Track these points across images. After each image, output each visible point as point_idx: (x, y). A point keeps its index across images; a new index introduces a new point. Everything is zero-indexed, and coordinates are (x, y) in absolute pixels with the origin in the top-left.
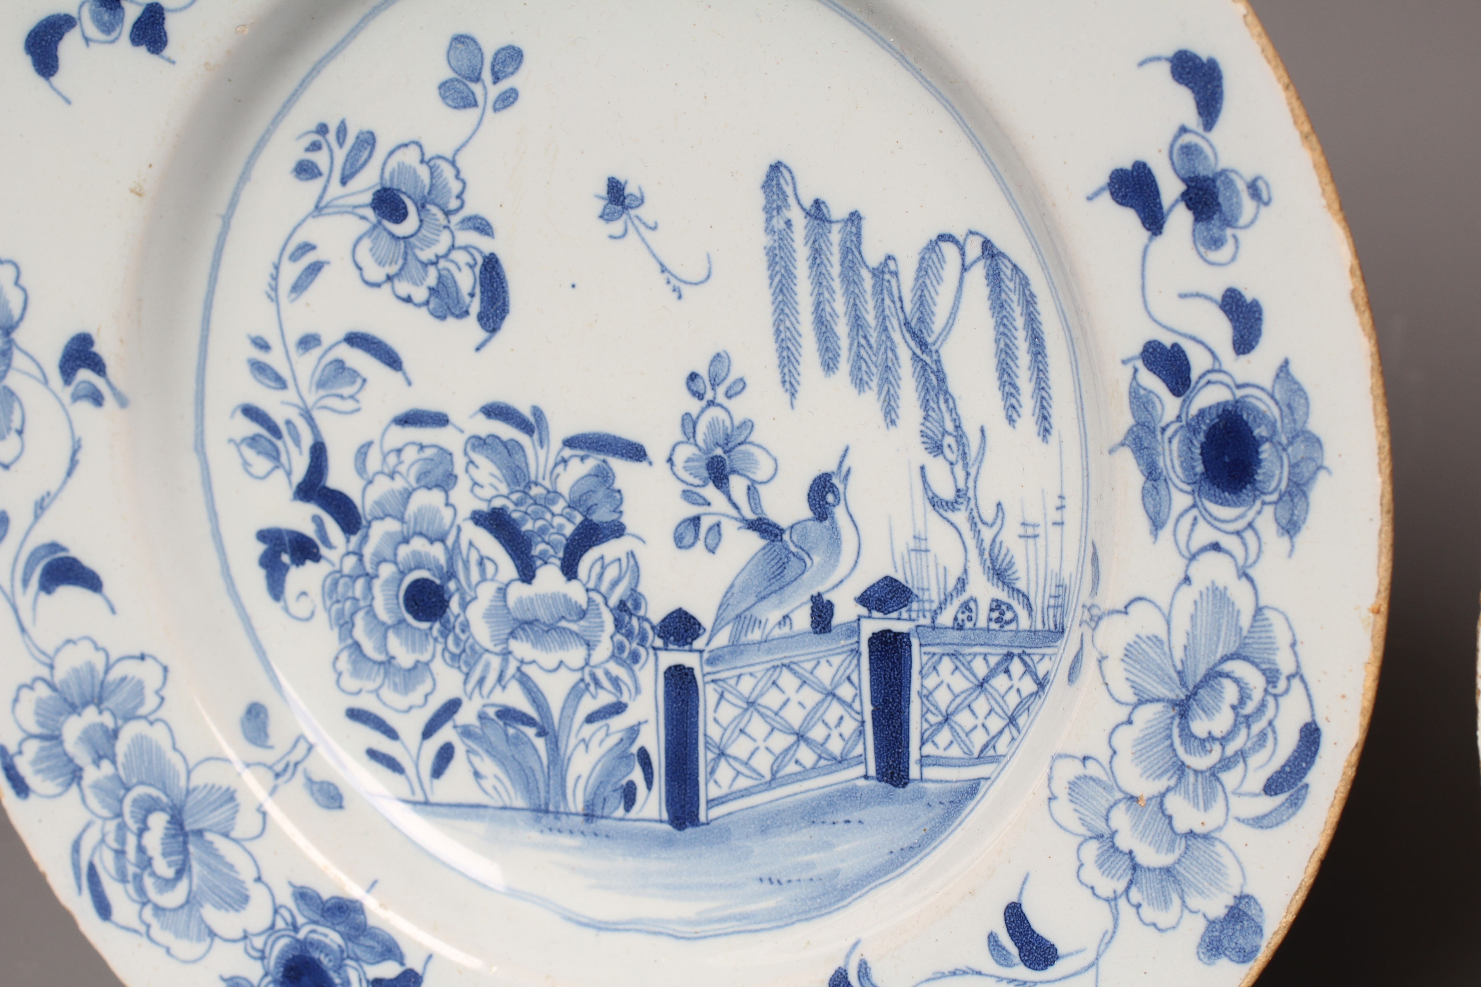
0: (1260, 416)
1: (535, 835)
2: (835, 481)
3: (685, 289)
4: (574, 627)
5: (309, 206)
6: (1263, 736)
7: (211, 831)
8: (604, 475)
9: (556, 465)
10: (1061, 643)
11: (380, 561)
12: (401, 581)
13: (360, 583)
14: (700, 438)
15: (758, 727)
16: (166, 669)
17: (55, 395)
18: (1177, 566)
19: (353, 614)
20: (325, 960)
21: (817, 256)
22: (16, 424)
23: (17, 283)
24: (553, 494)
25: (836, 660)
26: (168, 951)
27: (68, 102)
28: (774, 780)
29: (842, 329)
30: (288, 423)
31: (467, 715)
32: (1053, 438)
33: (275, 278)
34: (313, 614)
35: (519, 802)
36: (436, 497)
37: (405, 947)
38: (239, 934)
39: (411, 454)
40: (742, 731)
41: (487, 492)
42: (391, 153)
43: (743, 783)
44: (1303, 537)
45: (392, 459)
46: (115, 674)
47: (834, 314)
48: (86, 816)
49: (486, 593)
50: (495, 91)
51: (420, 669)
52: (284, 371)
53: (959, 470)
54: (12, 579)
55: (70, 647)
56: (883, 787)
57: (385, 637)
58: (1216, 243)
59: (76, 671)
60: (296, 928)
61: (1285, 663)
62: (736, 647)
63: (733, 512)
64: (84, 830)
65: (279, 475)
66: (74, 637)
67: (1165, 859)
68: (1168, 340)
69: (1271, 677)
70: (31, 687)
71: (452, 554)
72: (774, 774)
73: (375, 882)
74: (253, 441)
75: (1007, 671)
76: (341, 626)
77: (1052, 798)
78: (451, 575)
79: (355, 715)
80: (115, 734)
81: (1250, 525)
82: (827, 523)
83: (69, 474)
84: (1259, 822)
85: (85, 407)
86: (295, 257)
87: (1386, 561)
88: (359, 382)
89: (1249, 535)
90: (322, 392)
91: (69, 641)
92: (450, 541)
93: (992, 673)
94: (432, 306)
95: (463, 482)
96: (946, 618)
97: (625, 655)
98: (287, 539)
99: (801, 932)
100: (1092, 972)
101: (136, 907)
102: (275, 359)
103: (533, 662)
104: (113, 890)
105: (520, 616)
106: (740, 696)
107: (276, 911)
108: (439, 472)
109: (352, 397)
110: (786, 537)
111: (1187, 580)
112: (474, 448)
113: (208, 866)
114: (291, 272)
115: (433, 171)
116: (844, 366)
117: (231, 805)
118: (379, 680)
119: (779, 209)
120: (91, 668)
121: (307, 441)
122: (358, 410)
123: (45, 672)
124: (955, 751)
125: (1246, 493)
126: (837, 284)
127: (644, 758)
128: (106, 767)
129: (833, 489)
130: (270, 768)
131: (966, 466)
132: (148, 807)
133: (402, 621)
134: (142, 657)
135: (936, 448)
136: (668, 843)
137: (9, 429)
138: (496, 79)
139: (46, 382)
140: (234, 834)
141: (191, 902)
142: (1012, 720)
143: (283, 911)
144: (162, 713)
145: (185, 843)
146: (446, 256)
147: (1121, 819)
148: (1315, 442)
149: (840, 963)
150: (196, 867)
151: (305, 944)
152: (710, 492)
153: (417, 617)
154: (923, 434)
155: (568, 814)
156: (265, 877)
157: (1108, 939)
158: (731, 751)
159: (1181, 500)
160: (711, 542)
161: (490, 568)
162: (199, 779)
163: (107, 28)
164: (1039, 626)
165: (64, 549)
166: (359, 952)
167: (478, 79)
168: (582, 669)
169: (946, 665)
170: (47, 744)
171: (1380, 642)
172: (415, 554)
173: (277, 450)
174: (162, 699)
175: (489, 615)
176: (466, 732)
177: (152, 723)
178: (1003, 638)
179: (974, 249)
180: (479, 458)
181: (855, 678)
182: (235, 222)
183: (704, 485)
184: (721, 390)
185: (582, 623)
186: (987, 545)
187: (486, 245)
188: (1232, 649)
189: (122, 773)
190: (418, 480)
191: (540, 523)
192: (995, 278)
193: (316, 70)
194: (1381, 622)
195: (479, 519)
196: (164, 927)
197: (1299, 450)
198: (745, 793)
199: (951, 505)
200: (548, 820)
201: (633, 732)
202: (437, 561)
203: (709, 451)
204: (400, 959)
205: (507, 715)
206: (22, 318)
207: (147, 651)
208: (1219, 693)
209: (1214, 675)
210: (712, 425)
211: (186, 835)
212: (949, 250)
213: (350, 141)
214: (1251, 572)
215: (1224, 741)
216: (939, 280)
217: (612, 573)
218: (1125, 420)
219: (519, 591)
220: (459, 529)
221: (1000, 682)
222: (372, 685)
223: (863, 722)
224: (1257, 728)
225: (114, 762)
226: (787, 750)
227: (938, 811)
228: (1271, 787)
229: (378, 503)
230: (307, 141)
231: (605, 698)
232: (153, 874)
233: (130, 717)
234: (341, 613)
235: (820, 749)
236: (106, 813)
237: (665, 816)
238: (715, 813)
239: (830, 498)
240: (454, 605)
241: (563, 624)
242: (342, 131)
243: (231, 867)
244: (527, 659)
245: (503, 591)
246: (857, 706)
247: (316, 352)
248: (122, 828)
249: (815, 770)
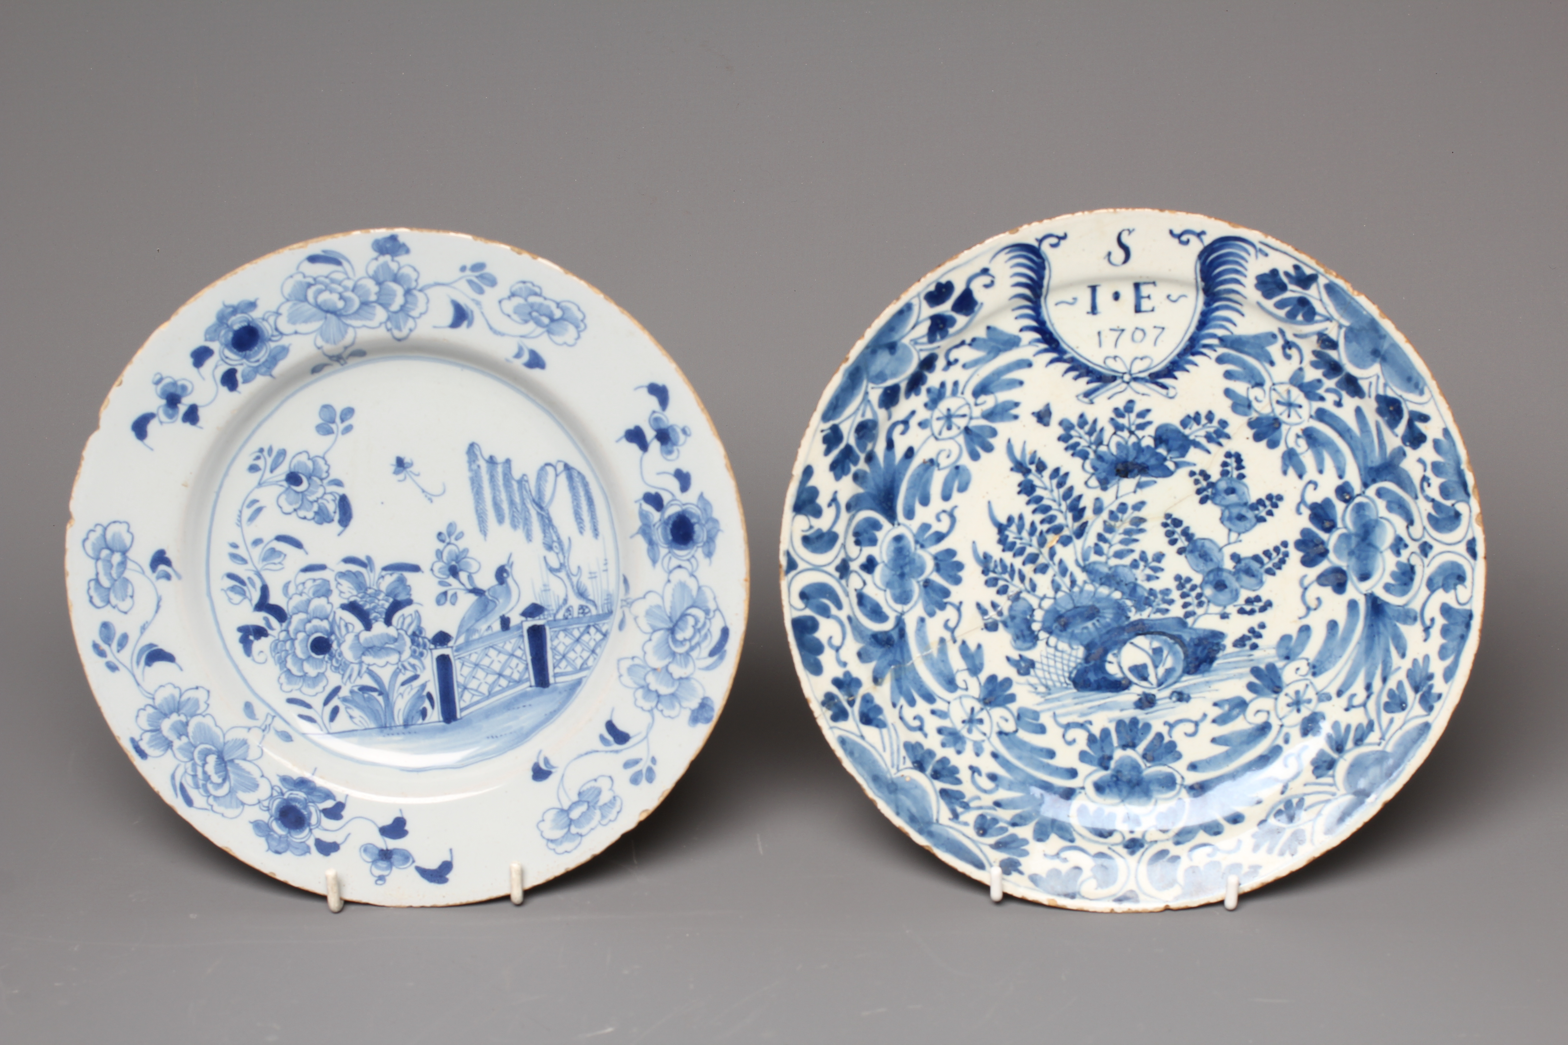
0: (693, 515)
1: (381, 738)
2: (507, 568)
3: (434, 499)
4: (392, 646)
5: (256, 483)
6: (706, 636)
7: (237, 759)
8: (402, 581)
9: (379, 579)
10: (612, 617)
11: (297, 632)
12: (308, 639)
13: (288, 644)
14: (445, 558)
15: (480, 674)
16: (208, 692)
17: (148, 578)
18: (664, 576)
19: (286, 657)
20: (298, 805)
21: (492, 478)
22: (130, 592)
23: (128, 531)
24: (378, 592)
25: (513, 641)
26: (223, 815)
27: (152, 449)
28: (490, 695)
29: (505, 506)
30: (249, 578)
31: (344, 692)
32: (600, 537)
33: (240, 516)
34: (266, 660)
35: (372, 725)
36: (322, 601)
37: (335, 793)
38: (256, 801)
39: (309, 584)
40: (474, 677)
41: (347, 595)
42: (294, 457)
43: (476, 699)
44: (715, 557)
45: (301, 587)
46: (184, 698)
47: (501, 501)
48: (176, 762)
49: (350, 639)
50: (342, 426)
51: (320, 676)
52: (246, 556)
53: (561, 556)
54: (132, 663)
55: (162, 689)
56: (539, 689)
57: (302, 665)
58: (670, 452)
59: (166, 699)
60: (282, 794)
61: (712, 606)
62: (468, 643)
63: (462, 587)
64: (176, 769)
65: (246, 602)
66: (163, 684)
67: (671, 690)
68: (653, 491)
69: (707, 612)
70: (144, 709)
71: (332, 625)
72: (490, 693)
73: (316, 769)
74: (232, 589)
75: (588, 633)
76: (280, 664)
77: (620, 676)
78: (332, 633)
79: (291, 701)
80: (187, 724)
81: (693, 556)
82: (504, 585)
83: (157, 612)
84: (708, 668)
85: (163, 582)
86: (249, 506)
87: (747, 561)
88: (283, 556)
89: (693, 560)
90: (265, 563)
91: (161, 686)
92: (331, 619)
93: (582, 634)
94: (316, 519)
95: (335, 593)
96: (560, 616)
97: (417, 654)
98: (251, 629)
99: (511, 755)
100: (645, 742)
101: (205, 798)
102: (242, 552)
103: (374, 664)
104: (193, 793)
105: (366, 645)
106: (471, 663)
107: (272, 788)
108: (323, 590)
109: (280, 563)
110: (487, 594)
111: (669, 581)
112: (340, 577)
113: (238, 775)
114: (247, 513)
115: (314, 463)
116: (507, 520)
117: (245, 746)
118: (301, 684)
119: (474, 461)
120: (173, 697)
121: (259, 584)
122: (282, 568)
123: (150, 702)
124: (569, 669)
125: (690, 544)
126: (502, 489)
127: (430, 697)
128: (184, 739)
129: (506, 571)
130: (260, 728)
131: (563, 554)
132: (206, 754)
133: (310, 657)
134: (197, 688)
135: (550, 548)
136: (443, 730)
137: (126, 596)
138: (342, 421)
139: (143, 572)
140: (248, 759)
141: (231, 791)
142: (593, 652)
143: (276, 788)
144: (209, 711)
145: (226, 766)
146: (322, 498)
147: (651, 679)
148: (716, 521)
149: (534, 760)
150: (232, 776)
151: (288, 801)
152: (451, 580)
153: (317, 653)
154: (544, 543)
155: (396, 726)
156: (266, 774)
157: (650, 727)
158: (470, 686)
159: (663, 550)
160: (453, 601)
161: (350, 627)
162: (230, 737)
163: (171, 417)
164: (601, 612)
165: (155, 646)
166: (314, 799)
167: (333, 422)
168: (397, 664)
169: (562, 635)
170: (154, 733)
171: (748, 591)
172: (315, 627)
173: (244, 591)
174: (208, 705)
175: (352, 647)
176: (345, 700)
177: (204, 716)
178: (585, 620)
179: (560, 467)
180: (342, 581)
181: (522, 647)
182: (222, 494)
183: (448, 577)
184: (453, 538)
185: (396, 644)
186: (575, 583)
187: (341, 491)
188: (690, 603)
189: (192, 740)
190: (314, 594)
191: (373, 605)
192: (570, 478)
193: (259, 425)
194: (748, 584)
195: (344, 607)
196: (219, 805)
197: (710, 525)
198: (478, 702)
199: (558, 570)
200: (387, 731)
201: (423, 686)
202: (325, 628)
203: (448, 563)
204: (334, 798)
205: (364, 689)
206: (131, 546)
207: (199, 685)
208: (686, 622)
209: (684, 616)
210: (450, 553)
211: (225, 763)
212: (550, 470)
213: (274, 453)
214: (695, 574)
215: (690, 640)
216: (546, 481)
217: (408, 621)
218: (637, 524)
219: (365, 635)
220: (335, 613)
221: (586, 638)
222: (297, 687)
223: (527, 665)
224: (703, 632)
225: (187, 736)
226: (494, 682)
227: (565, 694)
228: (712, 654)
229: (295, 607)
230: (254, 456)
231: (409, 674)
232: (212, 783)
233: (193, 715)
234: (280, 658)
235: (509, 679)
236: (186, 759)
237: (441, 719)
238: (464, 713)
239: (505, 575)
240: (335, 646)
241: (387, 646)
242: (270, 450)
243: (249, 773)
244: (371, 663)
245: (357, 636)
246: (524, 658)
247: (261, 546)
248: (194, 765)
249: (508, 688)
